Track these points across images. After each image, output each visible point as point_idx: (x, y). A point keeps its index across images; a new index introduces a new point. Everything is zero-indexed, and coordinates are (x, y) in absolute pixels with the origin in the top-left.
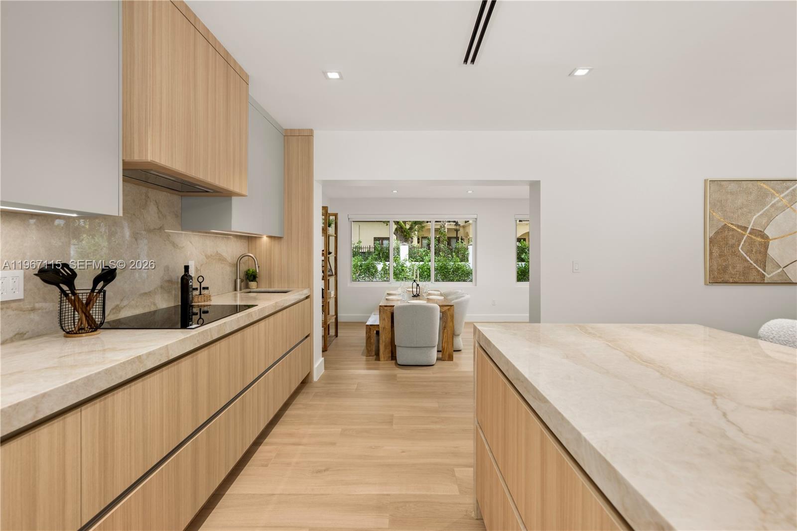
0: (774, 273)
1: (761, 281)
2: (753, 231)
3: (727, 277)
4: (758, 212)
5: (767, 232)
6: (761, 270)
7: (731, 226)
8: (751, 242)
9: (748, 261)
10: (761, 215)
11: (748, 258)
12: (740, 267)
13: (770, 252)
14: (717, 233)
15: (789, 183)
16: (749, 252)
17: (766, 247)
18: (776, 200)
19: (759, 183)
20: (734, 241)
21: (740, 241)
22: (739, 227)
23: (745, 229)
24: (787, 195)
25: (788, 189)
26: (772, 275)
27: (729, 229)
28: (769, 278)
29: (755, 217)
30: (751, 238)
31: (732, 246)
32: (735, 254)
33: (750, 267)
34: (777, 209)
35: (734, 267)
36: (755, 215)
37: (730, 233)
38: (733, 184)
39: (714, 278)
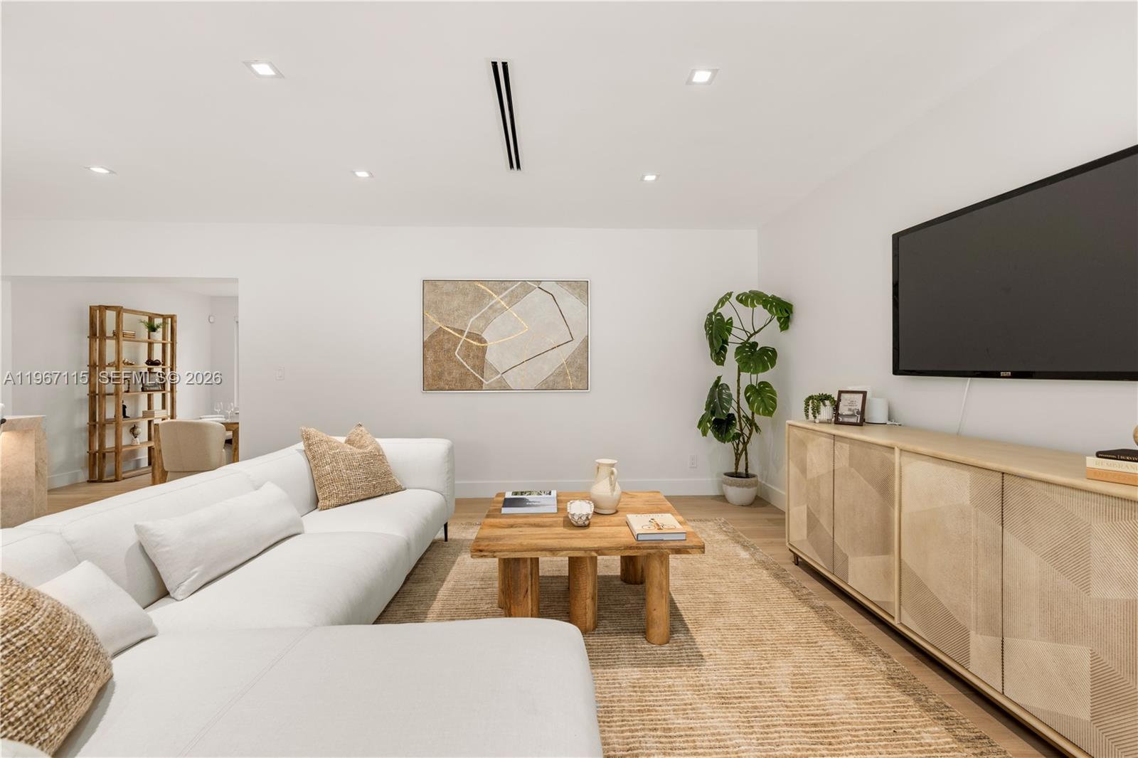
0: (493, 380)
1: (480, 386)
2: (470, 335)
3: (442, 384)
4: (476, 314)
5: (485, 336)
6: (479, 377)
7: (447, 329)
8: (468, 347)
9: (465, 367)
10: (480, 317)
11: (465, 363)
12: (456, 373)
13: (488, 357)
14: (431, 337)
15: (507, 284)
16: (466, 357)
17: (484, 350)
18: (493, 302)
19: (476, 283)
20: (450, 345)
21: (456, 346)
22: (454, 330)
23: (462, 332)
24: (506, 296)
25: (506, 289)
26: (490, 381)
27: (445, 332)
28: (488, 385)
29: (472, 320)
30: (469, 342)
31: (448, 351)
32: (451, 359)
33: (467, 373)
34: (495, 311)
35: (450, 374)
36: (471, 317)
37: (446, 337)
38: (448, 284)
39: (429, 384)
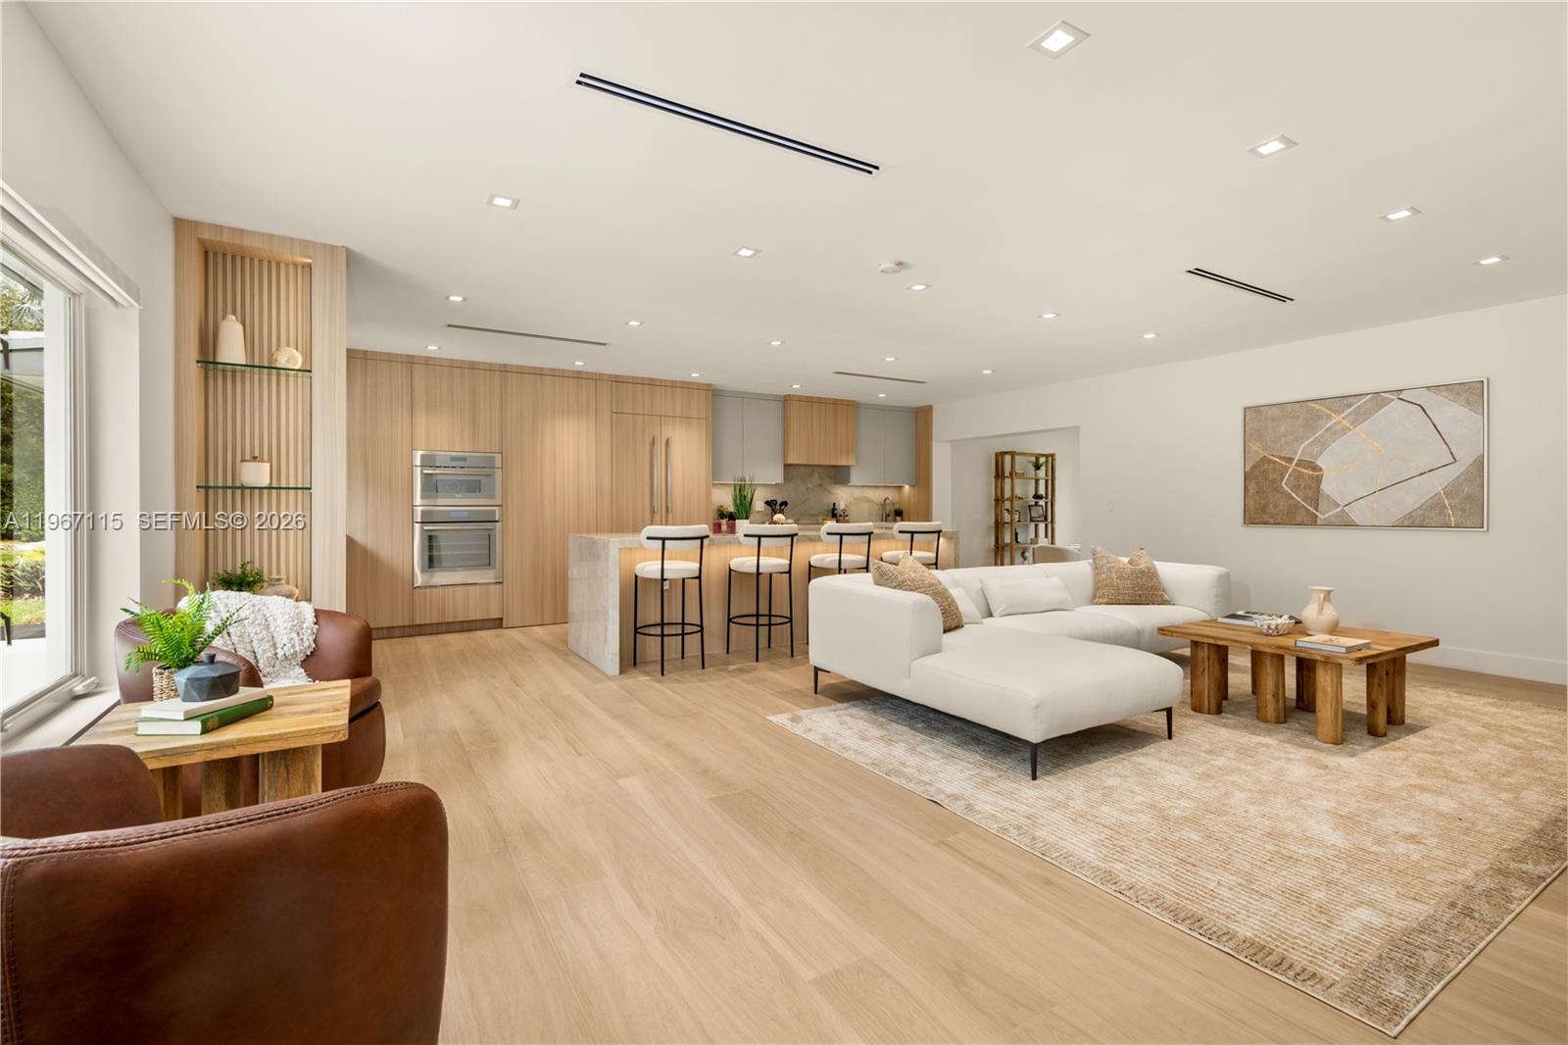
0: (1330, 514)
1: (1313, 521)
2: (1300, 463)
3: (1266, 518)
4: (1308, 439)
5: (1319, 462)
6: (1312, 510)
7: (1271, 457)
8: (1298, 476)
9: (1293, 498)
10: (1312, 442)
11: (1294, 495)
12: (1283, 505)
13: (1324, 486)
14: (1254, 467)
15: (1351, 400)
16: (1296, 488)
17: (1319, 480)
18: (1332, 423)
19: (1309, 404)
20: (1275, 475)
21: (1282, 476)
22: (1281, 458)
23: (1290, 460)
24: (1349, 415)
25: (1349, 406)
26: (1327, 515)
27: (1270, 461)
28: (1324, 519)
29: (1303, 445)
30: (1299, 471)
31: (1274, 481)
32: (1277, 489)
33: (1297, 506)
34: (1335, 433)
35: (1275, 506)
36: (1303, 443)
37: (1272, 466)
38: (1274, 409)
39: (1251, 518)
